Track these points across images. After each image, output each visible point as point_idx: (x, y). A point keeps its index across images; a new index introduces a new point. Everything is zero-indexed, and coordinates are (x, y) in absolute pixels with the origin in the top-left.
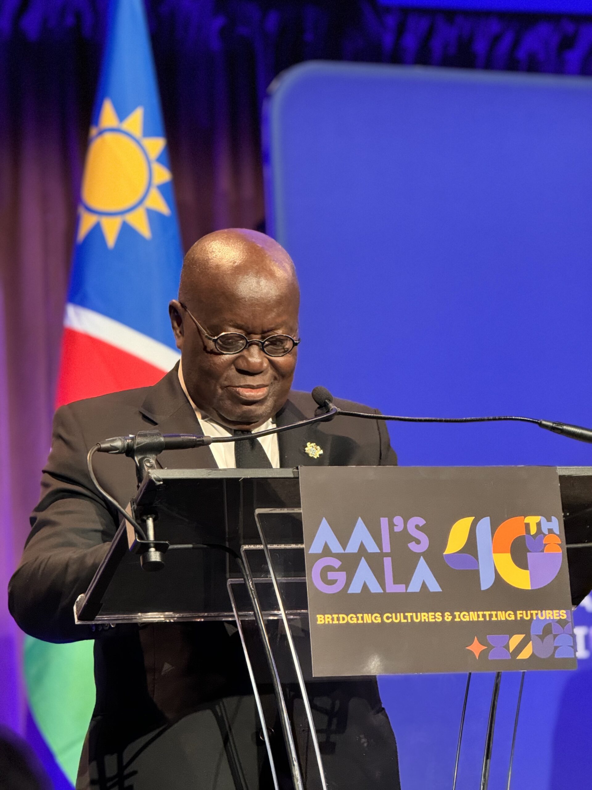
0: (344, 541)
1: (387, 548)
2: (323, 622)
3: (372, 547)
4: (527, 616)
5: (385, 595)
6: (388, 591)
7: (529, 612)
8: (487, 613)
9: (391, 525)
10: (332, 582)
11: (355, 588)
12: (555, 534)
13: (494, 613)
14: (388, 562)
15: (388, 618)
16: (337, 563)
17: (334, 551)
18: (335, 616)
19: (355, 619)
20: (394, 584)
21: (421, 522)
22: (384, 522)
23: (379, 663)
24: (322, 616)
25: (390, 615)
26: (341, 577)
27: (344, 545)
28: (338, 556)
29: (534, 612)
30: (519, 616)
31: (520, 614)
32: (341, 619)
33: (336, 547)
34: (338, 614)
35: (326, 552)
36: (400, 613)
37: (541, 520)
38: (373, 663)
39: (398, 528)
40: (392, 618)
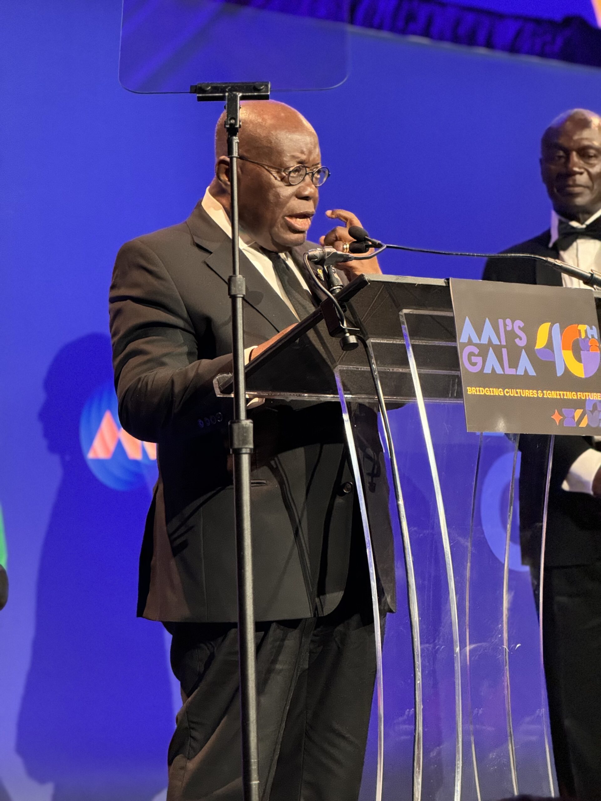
0: (479, 334)
1: (504, 343)
2: (471, 393)
3: (495, 341)
4: (583, 397)
5: (504, 376)
6: (506, 373)
7: (584, 393)
8: (561, 393)
9: (505, 325)
10: (474, 364)
11: (488, 370)
12: (595, 338)
13: (565, 393)
14: (504, 351)
15: (507, 392)
16: (476, 351)
17: (474, 342)
18: (478, 389)
19: (489, 392)
20: (510, 367)
21: (522, 324)
22: (501, 321)
23: (504, 425)
24: (470, 388)
25: (508, 391)
26: (479, 360)
27: (480, 337)
28: (476, 345)
29: (587, 394)
30: (579, 396)
31: (580, 395)
32: (481, 391)
33: (475, 340)
34: (480, 387)
35: (470, 342)
36: (514, 389)
37: (587, 329)
38: (501, 424)
39: (509, 328)
40: (509, 392)
